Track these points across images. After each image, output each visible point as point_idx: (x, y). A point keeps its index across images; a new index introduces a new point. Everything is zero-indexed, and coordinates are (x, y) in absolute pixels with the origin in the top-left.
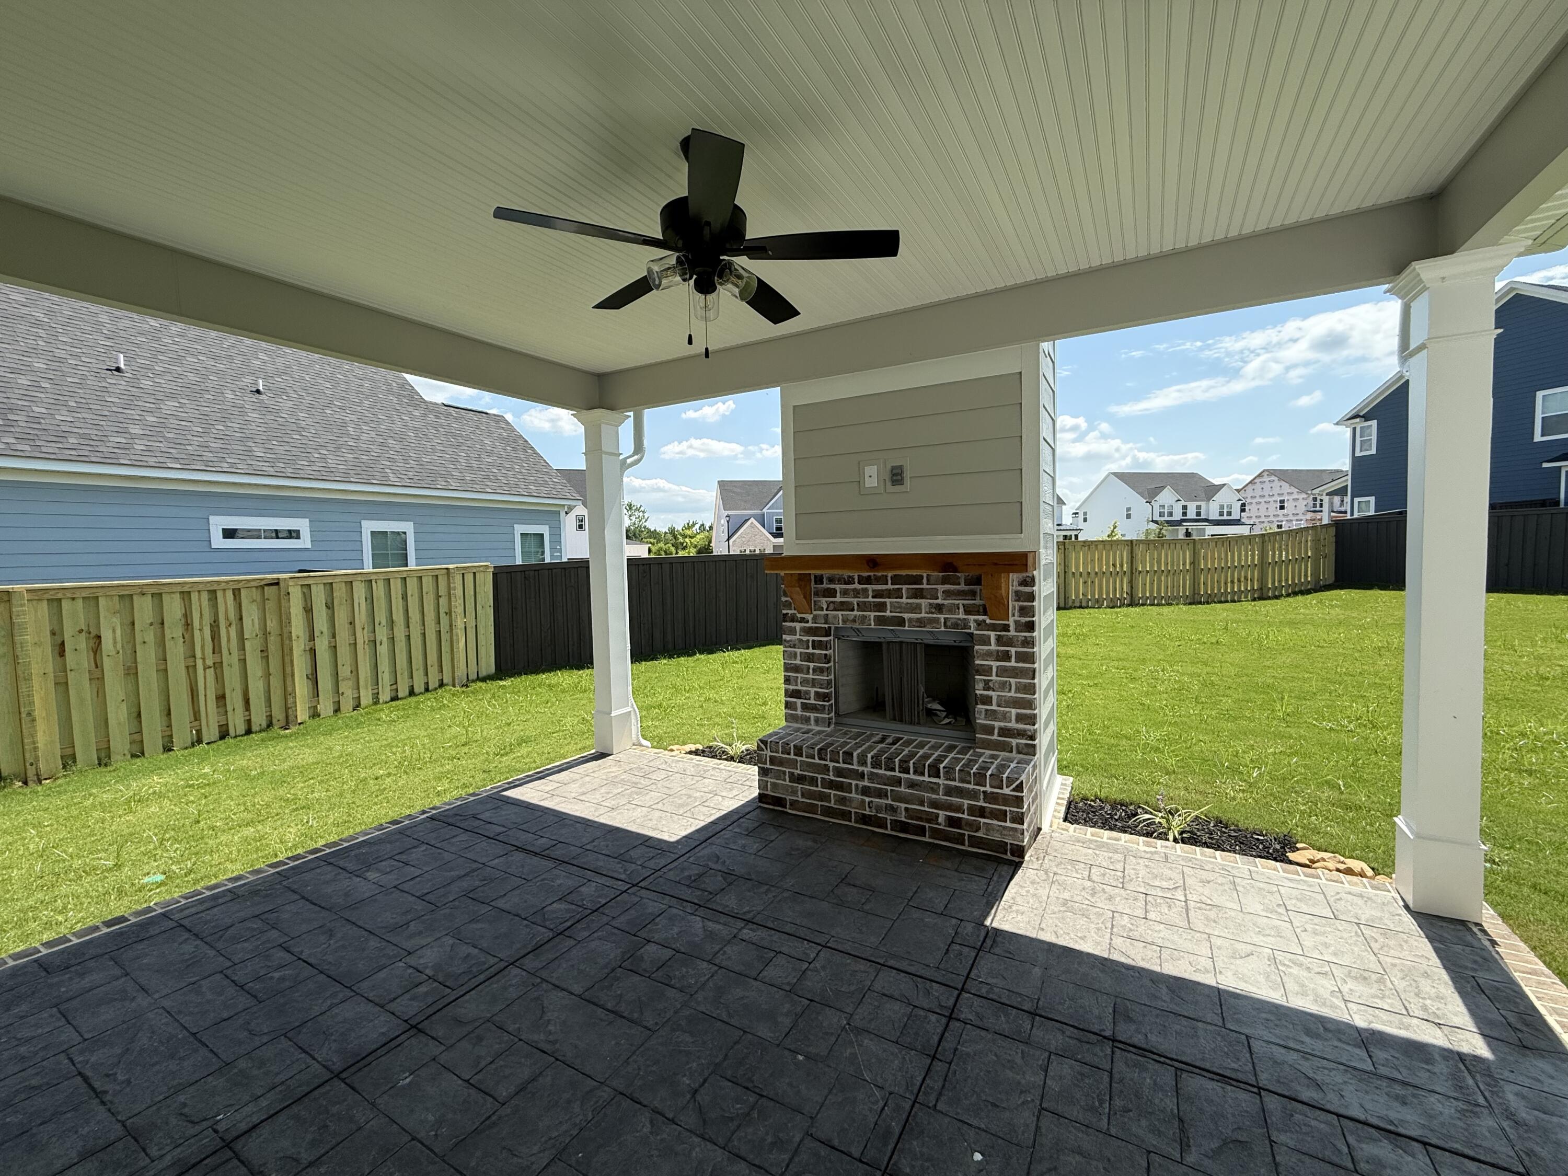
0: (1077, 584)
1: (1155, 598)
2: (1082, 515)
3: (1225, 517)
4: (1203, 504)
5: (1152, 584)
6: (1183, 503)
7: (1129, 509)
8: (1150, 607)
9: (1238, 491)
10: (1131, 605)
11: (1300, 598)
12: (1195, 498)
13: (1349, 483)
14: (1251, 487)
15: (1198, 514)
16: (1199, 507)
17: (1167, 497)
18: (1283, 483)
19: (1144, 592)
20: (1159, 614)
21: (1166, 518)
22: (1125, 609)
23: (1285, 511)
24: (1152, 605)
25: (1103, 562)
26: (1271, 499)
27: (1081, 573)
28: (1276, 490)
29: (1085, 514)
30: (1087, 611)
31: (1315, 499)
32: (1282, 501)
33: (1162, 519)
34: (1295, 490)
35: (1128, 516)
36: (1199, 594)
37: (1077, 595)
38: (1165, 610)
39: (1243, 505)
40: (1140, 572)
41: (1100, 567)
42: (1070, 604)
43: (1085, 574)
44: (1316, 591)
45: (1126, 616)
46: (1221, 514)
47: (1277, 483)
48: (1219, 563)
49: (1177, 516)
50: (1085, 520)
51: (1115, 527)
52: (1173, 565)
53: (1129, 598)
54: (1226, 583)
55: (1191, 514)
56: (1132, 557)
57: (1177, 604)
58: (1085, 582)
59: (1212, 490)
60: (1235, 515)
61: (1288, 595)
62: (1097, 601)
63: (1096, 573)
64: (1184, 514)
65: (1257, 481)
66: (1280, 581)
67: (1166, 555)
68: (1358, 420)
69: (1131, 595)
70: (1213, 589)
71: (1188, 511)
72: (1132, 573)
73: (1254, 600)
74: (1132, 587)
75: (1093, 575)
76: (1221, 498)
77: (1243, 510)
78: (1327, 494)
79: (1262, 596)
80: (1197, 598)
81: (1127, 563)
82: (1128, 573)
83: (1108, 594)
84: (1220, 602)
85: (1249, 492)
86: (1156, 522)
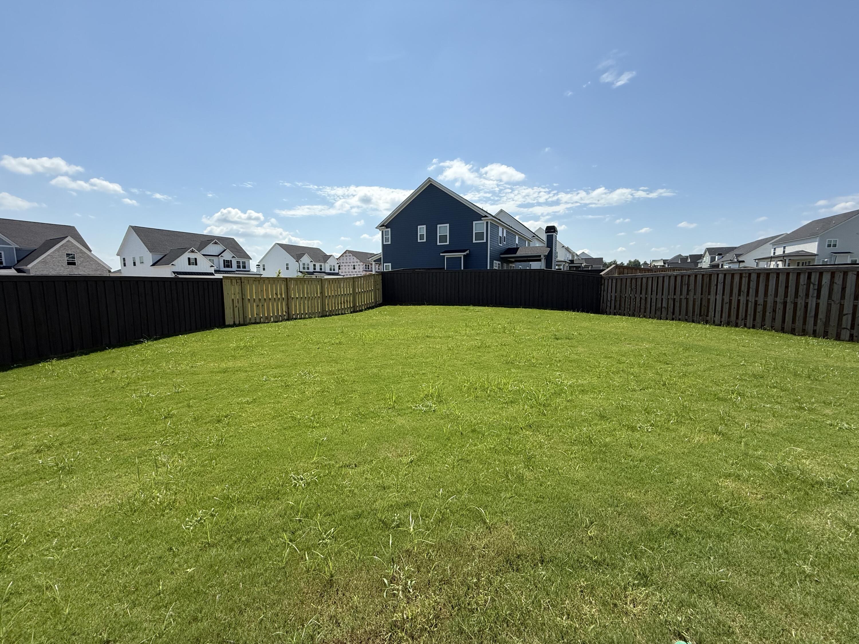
0: (252, 307)
1: (302, 314)
2: (260, 266)
3: (332, 272)
4: (323, 264)
5: (300, 305)
6: (314, 263)
7: (287, 265)
8: (299, 321)
9: (337, 259)
10: (288, 319)
11: (370, 310)
12: (319, 261)
13: (382, 256)
14: (342, 258)
15: (321, 269)
16: (321, 266)
17: (306, 259)
18: (354, 257)
19: (296, 311)
20: (304, 325)
21: (306, 270)
22: (284, 323)
23: (355, 270)
24: (301, 319)
25: (269, 292)
26: (350, 264)
27: (254, 300)
28: (352, 261)
29: (264, 266)
30: (258, 326)
31: (366, 265)
32: (354, 266)
33: (304, 271)
34: (359, 261)
35: (287, 268)
36: (325, 310)
37: (252, 314)
38: (308, 322)
39: (339, 266)
40: (293, 298)
41: (267, 295)
42: (248, 321)
43: (257, 300)
44: (376, 307)
45: (285, 327)
46: (331, 270)
47: (352, 257)
48: (334, 293)
49: (311, 270)
50: (264, 269)
51: (280, 273)
52: (311, 294)
53: (287, 315)
54: (338, 304)
55: (318, 269)
56: (287, 289)
57: (315, 317)
58: (258, 306)
59: (326, 258)
60: (337, 271)
61: (365, 310)
62: (267, 318)
63: (265, 299)
64: (315, 269)
65: (344, 255)
66: (361, 302)
67: (307, 288)
68: (384, 227)
69: (288, 313)
70: (332, 308)
71: (316, 267)
72: (288, 299)
73: (351, 313)
74: (288, 308)
75: (262, 300)
76: (331, 262)
77: (339, 269)
78: (374, 261)
79: (355, 310)
80: (325, 314)
81: (285, 292)
82: (285, 299)
83: (273, 313)
84: (336, 315)
85: (341, 261)
86: (301, 272)
